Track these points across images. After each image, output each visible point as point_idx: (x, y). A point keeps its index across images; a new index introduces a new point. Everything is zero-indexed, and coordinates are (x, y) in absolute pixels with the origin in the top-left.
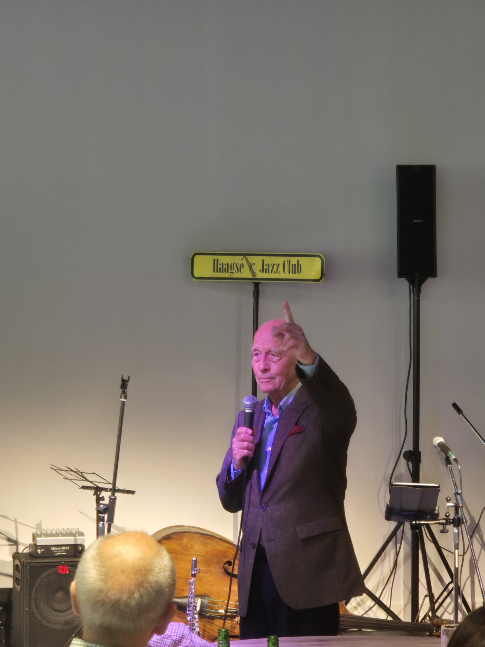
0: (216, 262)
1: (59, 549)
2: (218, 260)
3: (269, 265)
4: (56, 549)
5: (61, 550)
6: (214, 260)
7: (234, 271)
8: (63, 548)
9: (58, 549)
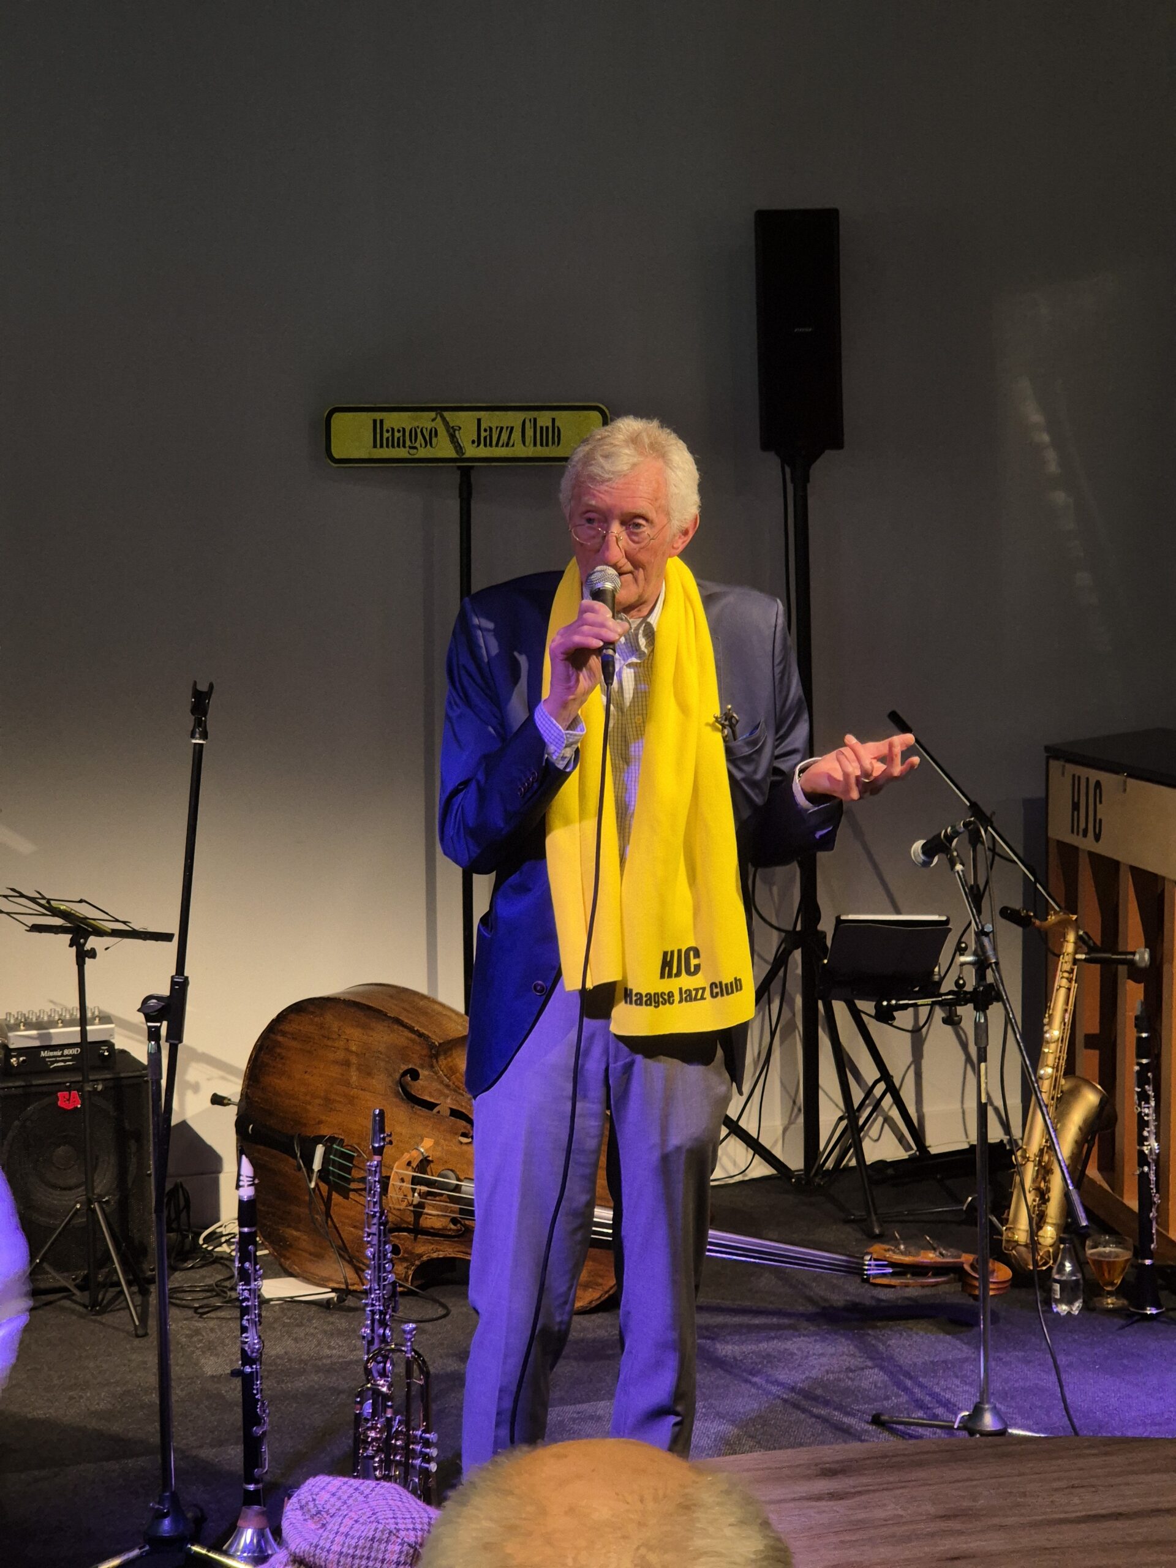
0: (378, 427)
1: (59, 1053)
2: (382, 421)
3: (491, 429)
4: (51, 1054)
5: (62, 1055)
6: (375, 421)
7: (417, 445)
8: (66, 1052)
9: (55, 1053)
